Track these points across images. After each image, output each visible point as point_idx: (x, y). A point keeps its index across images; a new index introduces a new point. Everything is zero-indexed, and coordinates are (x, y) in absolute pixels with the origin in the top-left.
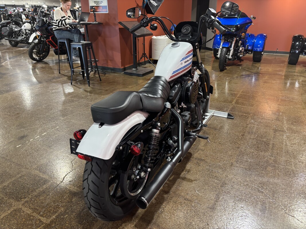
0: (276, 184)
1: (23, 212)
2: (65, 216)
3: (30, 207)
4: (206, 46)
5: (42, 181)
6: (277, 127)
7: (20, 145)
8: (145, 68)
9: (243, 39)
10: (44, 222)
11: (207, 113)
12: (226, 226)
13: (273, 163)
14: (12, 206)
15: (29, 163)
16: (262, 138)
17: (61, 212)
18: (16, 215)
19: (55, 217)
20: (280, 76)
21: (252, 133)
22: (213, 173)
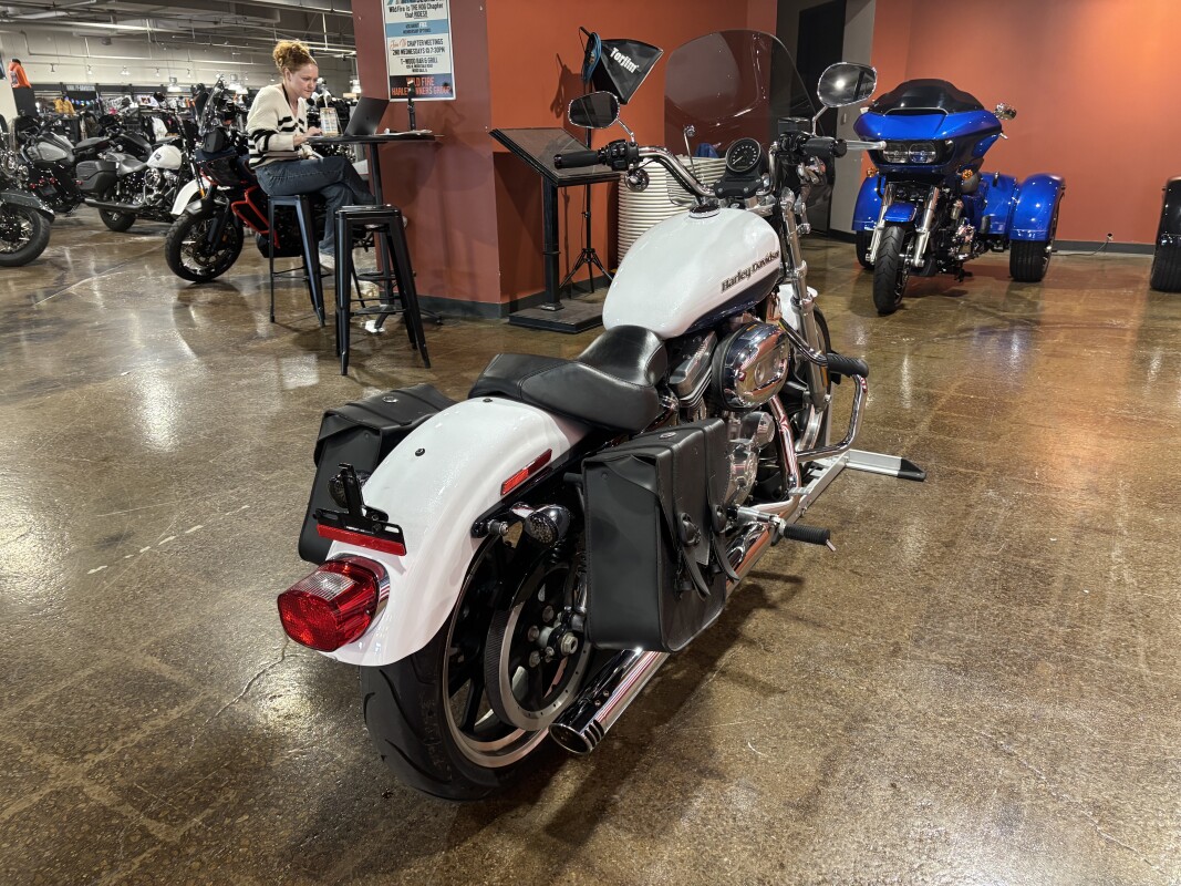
0: (1068, 726)
1: (87, 800)
2: (239, 820)
3: (112, 782)
4: (832, 227)
5: (168, 694)
6: (1087, 517)
7: (101, 568)
9: (971, 194)
10: (161, 836)
12: (855, 874)
13: (1064, 647)
14: (46, 779)
15: (126, 630)
16: (1025, 556)
17: (225, 805)
18: (61, 809)
19: (203, 821)
20: (1116, 331)
21: (987, 537)
22: (818, 679)
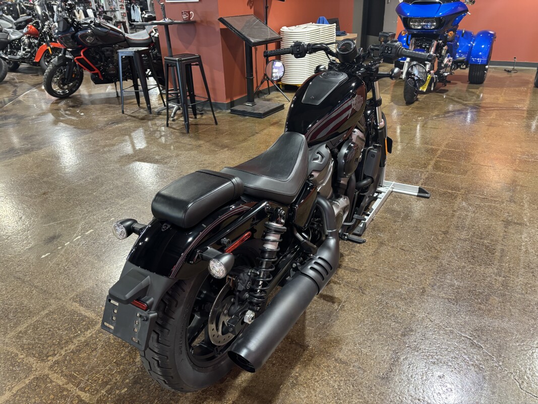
0: (505, 331)
1: (51, 382)
2: (123, 391)
3: (62, 372)
5: (84, 323)
6: (510, 216)
7: (47, 255)
8: (269, 100)
9: (451, 41)
10: (87, 401)
11: (381, 186)
14: (31, 371)
15: (62, 289)
16: (481, 239)
17: (115, 383)
18: (39, 387)
19: (106, 392)
20: (519, 111)
21: (463, 228)
22: (388, 308)
